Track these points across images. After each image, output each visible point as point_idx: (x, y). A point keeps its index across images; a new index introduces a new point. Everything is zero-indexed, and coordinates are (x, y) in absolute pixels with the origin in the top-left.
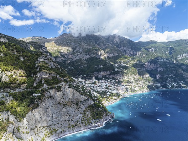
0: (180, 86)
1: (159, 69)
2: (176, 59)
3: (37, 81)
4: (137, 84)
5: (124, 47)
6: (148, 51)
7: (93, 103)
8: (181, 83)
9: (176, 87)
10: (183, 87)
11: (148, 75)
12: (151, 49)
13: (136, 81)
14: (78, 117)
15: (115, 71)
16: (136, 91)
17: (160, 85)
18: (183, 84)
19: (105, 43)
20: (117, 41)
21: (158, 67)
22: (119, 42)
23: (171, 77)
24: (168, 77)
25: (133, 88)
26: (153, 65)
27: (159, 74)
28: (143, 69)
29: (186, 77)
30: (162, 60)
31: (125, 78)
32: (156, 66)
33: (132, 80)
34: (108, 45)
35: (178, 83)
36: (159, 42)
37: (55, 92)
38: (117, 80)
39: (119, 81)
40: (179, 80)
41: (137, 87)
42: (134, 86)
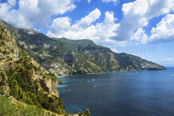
0: (89, 72)
1: (74, 60)
2: (83, 54)
4: (61, 70)
5: (40, 40)
6: (63, 46)
8: (89, 70)
10: (91, 72)
11: (67, 64)
12: (65, 44)
13: (60, 68)
16: (61, 75)
17: (76, 71)
18: (91, 70)
23: (83, 66)
24: (81, 66)
27: (74, 64)
29: (92, 65)
33: (57, 66)
35: (87, 70)
36: (69, 40)
40: (88, 68)
41: (62, 72)
42: (59, 71)
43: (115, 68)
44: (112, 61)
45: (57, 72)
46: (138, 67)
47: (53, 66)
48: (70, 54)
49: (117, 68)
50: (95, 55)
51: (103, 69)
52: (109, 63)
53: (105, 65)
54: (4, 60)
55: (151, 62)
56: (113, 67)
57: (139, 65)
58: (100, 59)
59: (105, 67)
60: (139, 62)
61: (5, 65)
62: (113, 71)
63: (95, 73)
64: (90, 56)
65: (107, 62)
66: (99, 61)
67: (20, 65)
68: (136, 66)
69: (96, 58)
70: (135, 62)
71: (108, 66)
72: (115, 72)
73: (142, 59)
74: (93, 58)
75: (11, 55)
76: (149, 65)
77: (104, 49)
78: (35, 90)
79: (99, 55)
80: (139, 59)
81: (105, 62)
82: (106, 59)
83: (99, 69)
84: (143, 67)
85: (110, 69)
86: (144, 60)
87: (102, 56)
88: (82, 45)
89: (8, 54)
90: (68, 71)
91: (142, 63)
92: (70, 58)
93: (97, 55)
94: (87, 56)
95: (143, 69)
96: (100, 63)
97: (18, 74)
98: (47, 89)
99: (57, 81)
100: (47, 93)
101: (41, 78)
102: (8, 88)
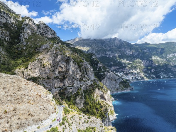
0: (169, 77)
1: (153, 65)
2: (166, 58)
7: (122, 80)
8: (170, 75)
9: (166, 78)
10: (171, 77)
14: (117, 86)
15: (122, 66)
16: (139, 80)
17: (155, 76)
18: (171, 75)
19: (110, 45)
20: (118, 43)
22: (119, 44)
23: (163, 71)
24: (160, 71)
25: (137, 77)
26: (148, 62)
27: (154, 68)
28: (141, 65)
29: (174, 70)
31: (131, 71)
33: (136, 72)
34: (112, 47)
35: (167, 75)
36: (152, 44)
37: (107, 73)
38: (125, 73)
39: (126, 73)
40: (169, 73)
41: (140, 77)
42: (138, 76)
45: (135, 77)
48: (150, 60)
61: (85, 87)
64: (173, 60)
78: (95, 101)
88: (165, 48)
90: (146, 76)
92: (151, 63)
94: (170, 60)
97: (90, 92)
98: (105, 100)
99: (129, 87)
100: (105, 101)
101: (102, 93)
102: (84, 99)
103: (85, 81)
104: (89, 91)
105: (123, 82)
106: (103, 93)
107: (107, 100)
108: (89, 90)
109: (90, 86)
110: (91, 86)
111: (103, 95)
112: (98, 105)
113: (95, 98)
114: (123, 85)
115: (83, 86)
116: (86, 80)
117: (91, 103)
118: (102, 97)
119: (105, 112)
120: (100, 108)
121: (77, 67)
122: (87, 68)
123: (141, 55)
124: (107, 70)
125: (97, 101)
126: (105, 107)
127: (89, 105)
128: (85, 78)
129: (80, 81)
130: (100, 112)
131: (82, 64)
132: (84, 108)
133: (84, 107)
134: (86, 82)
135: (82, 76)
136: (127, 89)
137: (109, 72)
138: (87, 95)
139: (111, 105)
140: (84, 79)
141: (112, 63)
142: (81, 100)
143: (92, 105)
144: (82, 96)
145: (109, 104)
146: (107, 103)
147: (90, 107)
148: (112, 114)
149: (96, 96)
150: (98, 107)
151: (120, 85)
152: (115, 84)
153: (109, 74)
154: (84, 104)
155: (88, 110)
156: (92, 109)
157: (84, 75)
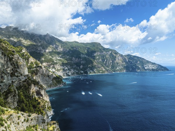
1: (82, 62)
2: (91, 56)
3: (30, 62)
7: (55, 76)
10: (96, 73)
11: (76, 66)
12: (75, 47)
13: (69, 69)
14: (50, 82)
15: (54, 62)
17: (83, 72)
18: (96, 71)
19: (40, 40)
20: (49, 39)
21: (81, 61)
22: (50, 40)
24: (88, 67)
26: (77, 59)
27: (82, 65)
28: (72, 62)
30: (83, 56)
32: (79, 60)
33: (67, 68)
34: (43, 42)
35: (93, 71)
36: (80, 43)
37: (40, 69)
38: (56, 69)
39: (58, 69)
40: (94, 69)
41: (70, 73)
42: (69, 72)
43: (119, 69)
44: (117, 62)
45: (67, 73)
46: (142, 68)
47: (63, 68)
48: (79, 57)
49: (121, 69)
50: (102, 57)
51: (107, 70)
52: (114, 64)
53: (110, 66)
54: (17, 81)
55: (155, 63)
56: (118, 68)
57: (143, 66)
58: (107, 60)
59: (110, 68)
60: (143, 63)
61: (17, 84)
62: (117, 71)
63: (99, 74)
64: (97, 58)
65: (112, 63)
66: (105, 62)
67: (25, 83)
68: (140, 67)
69: (103, 60)
70: (139, 63)
71: (113, 67)
72: (118, 72)
73: (146, 60)
74: (100, 59)
75: (20, 77)
76: (152, 65)
77: (110, 52)
78: (31, 98)
79: (106, 57)
80: (144, 61)
81: (111, 63)
82: (112, 60)
83: (104, 70)
84: (146, 68)
85: (114, 69)
86: (148, 61)
87: (108, 58)
88: (91, 48)
89: (19, 77)
90: (76, 72)
91: (146, 64)
93: (104, 57)
94: (95, 58)
95: (146, 70)
96: (105, 64)
98: (42, 95)
99: (62, 83)
100: (41, 97)
101: (38, 89)
102: (17, 97)
103: (17, 76)
104: (23, 88)
105: (56, 78)
106: (40, 89)
107: (44, 96)
108: (23, 86)
109: (24, 82)
110: (26, 82)
111: (39, 91)
112: (35, 102)
113: (31, 95)
114: (56, 81)
115: (15, 82)
116: (19, 75)
117: (26, 101)
118: (38, 93)
119: (44, 108)
120: (37, 105)
121: (7, 59)
122: (18, 62)
123: (71, 52)
124: (39, 65)
125: (34, 97)
126: (42, 103)
127: (24, 103)
128: (18, 73)
129: (11, 76)
130: (38, 108)
131: (12, 57)
132: (18, 108)
133: (18, 106)
134: (20, 78)
135: (14, 70)
136: (60, 85)
137: (42, 68)
138: (21, 92)
139: (48, 100)
140: (16, 74)
141: (44, 59)
142: (14, 98)
143: (27, 103)
144: (15, 93)
145: (46, 100)
146: (43, 99)
147: (26, 106)
148: (50, 110)
149: (31, 93)
150: (35, 103)
151: (53, 81)
152: (48, 80)
153: (41, 69)
154: (17, 103)
155: (23, 109)
156: (28, 107)
157: (16, 69)
